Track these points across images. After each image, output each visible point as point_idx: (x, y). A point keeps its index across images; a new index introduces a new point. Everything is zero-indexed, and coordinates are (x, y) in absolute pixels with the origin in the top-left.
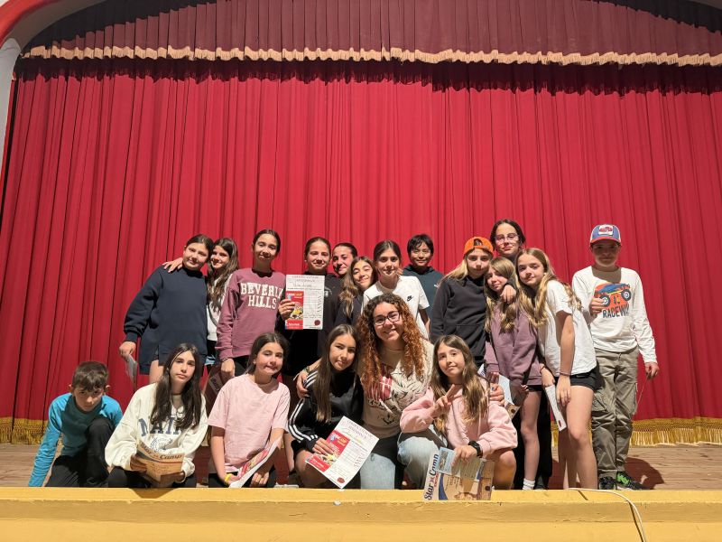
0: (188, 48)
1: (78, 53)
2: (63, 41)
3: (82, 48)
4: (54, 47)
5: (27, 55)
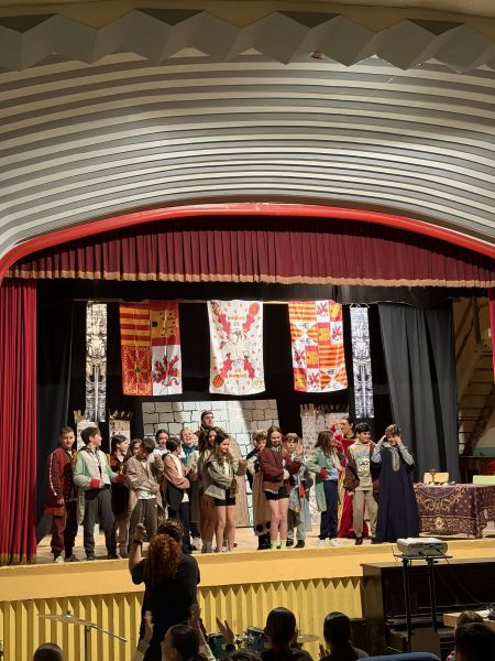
3: (44, 271)
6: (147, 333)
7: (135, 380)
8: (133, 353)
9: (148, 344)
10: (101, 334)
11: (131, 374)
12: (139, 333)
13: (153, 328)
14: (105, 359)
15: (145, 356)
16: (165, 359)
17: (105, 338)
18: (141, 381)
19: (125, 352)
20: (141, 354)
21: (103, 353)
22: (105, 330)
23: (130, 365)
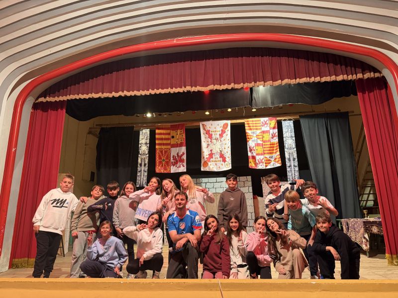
0: (101, 93)
1: (57, 99)
2: (51, 95)
3: (58, 97)
4: (47, 97)
5: (37, 101)
6: (168, 142)
7: (162, 166)
8: (162, 152)
9: (169, 147)
10: (146, 144)
11: (160, 162)
12: (165, 142)
13: (172, 139)
14: (148, 155)
15: (167, 153)
16: (178, 154)
17: (148, 145)
18: (165, 165)
19: (158, 151)
20: (166, 152)
21: (147, 152)
22: (148, 141)
23: (160, 158)
